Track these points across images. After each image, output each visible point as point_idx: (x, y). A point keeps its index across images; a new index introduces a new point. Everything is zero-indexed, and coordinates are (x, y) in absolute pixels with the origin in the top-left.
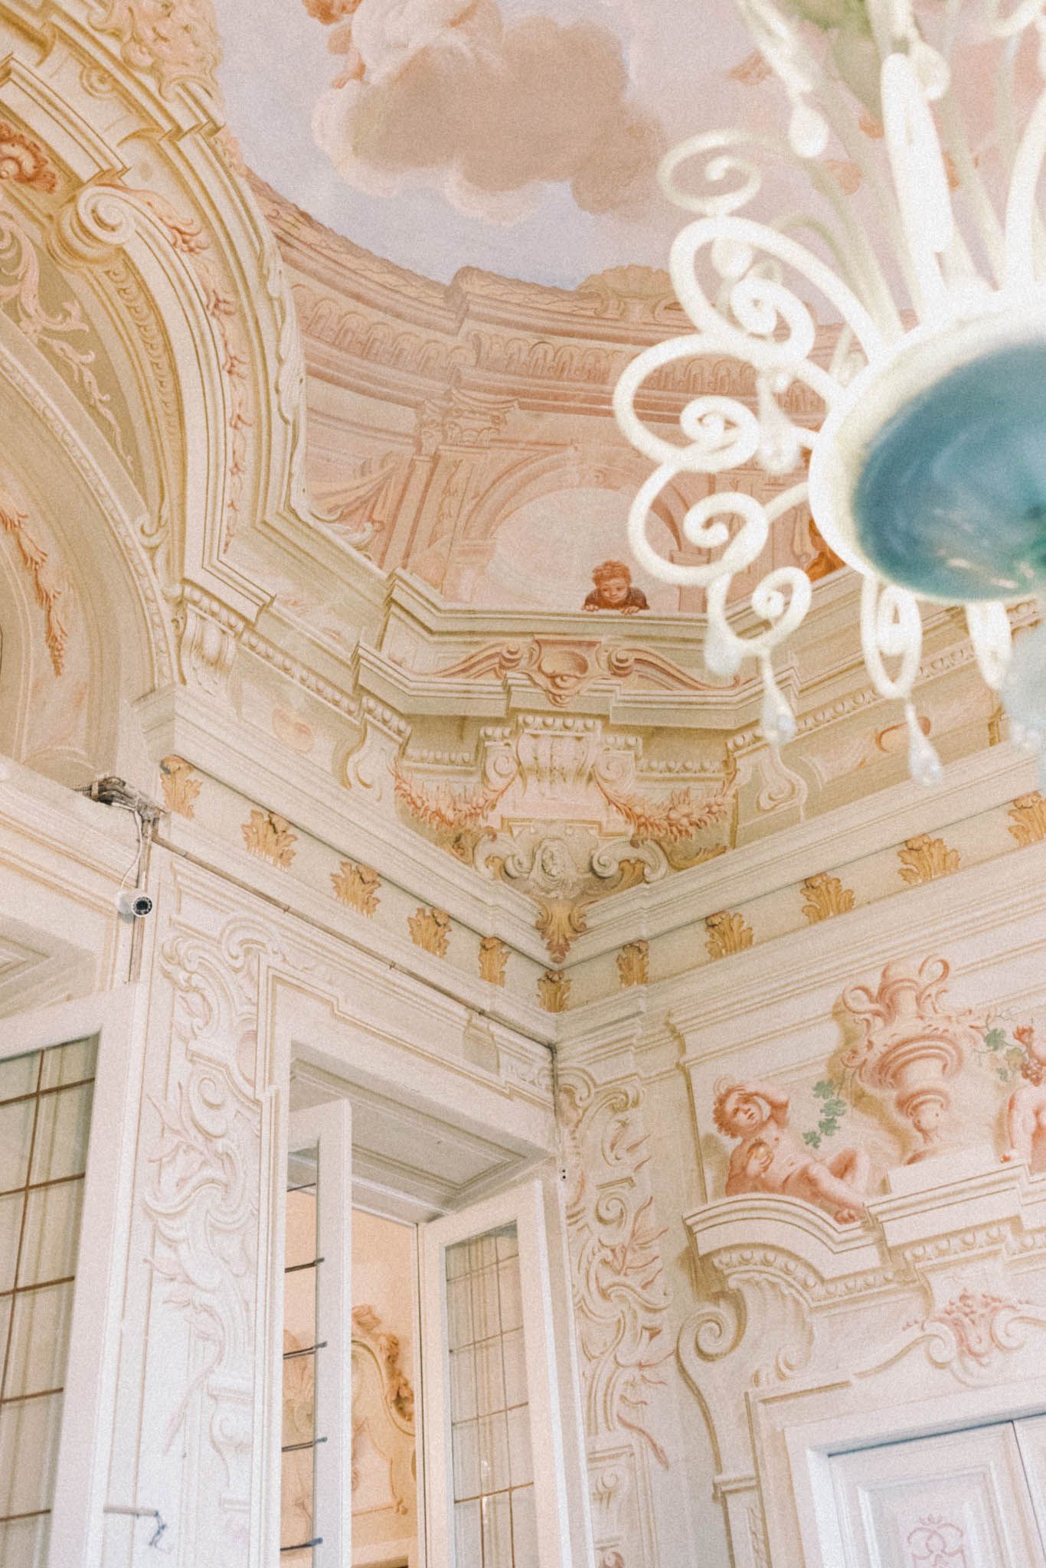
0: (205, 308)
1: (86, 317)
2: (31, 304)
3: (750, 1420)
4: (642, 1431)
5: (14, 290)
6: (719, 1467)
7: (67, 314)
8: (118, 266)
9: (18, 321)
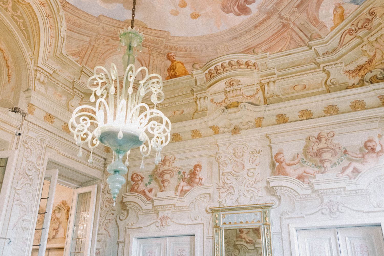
0: (46, 16)
1: (21, 13)
2: (10, 9)
3: (125, 231)
4: (107, 231)
5: (6, 6)
6: (119, 238)
7: (17, 12)
8: (28, 6)
9: (7, 12)
